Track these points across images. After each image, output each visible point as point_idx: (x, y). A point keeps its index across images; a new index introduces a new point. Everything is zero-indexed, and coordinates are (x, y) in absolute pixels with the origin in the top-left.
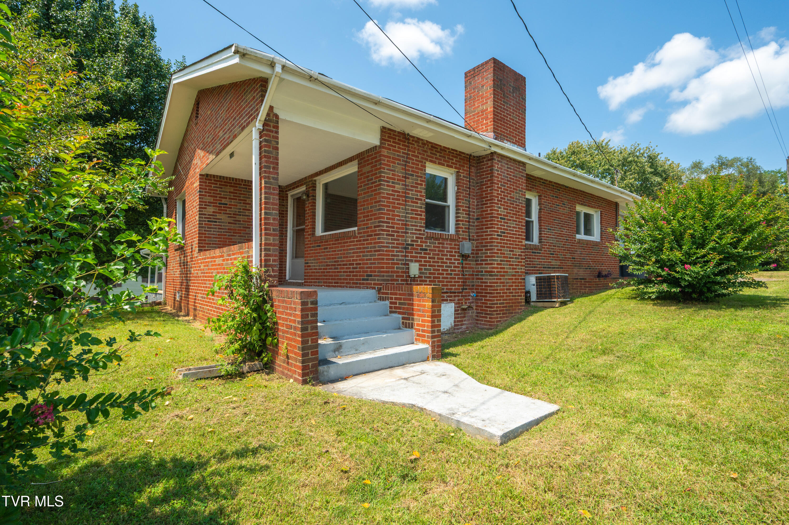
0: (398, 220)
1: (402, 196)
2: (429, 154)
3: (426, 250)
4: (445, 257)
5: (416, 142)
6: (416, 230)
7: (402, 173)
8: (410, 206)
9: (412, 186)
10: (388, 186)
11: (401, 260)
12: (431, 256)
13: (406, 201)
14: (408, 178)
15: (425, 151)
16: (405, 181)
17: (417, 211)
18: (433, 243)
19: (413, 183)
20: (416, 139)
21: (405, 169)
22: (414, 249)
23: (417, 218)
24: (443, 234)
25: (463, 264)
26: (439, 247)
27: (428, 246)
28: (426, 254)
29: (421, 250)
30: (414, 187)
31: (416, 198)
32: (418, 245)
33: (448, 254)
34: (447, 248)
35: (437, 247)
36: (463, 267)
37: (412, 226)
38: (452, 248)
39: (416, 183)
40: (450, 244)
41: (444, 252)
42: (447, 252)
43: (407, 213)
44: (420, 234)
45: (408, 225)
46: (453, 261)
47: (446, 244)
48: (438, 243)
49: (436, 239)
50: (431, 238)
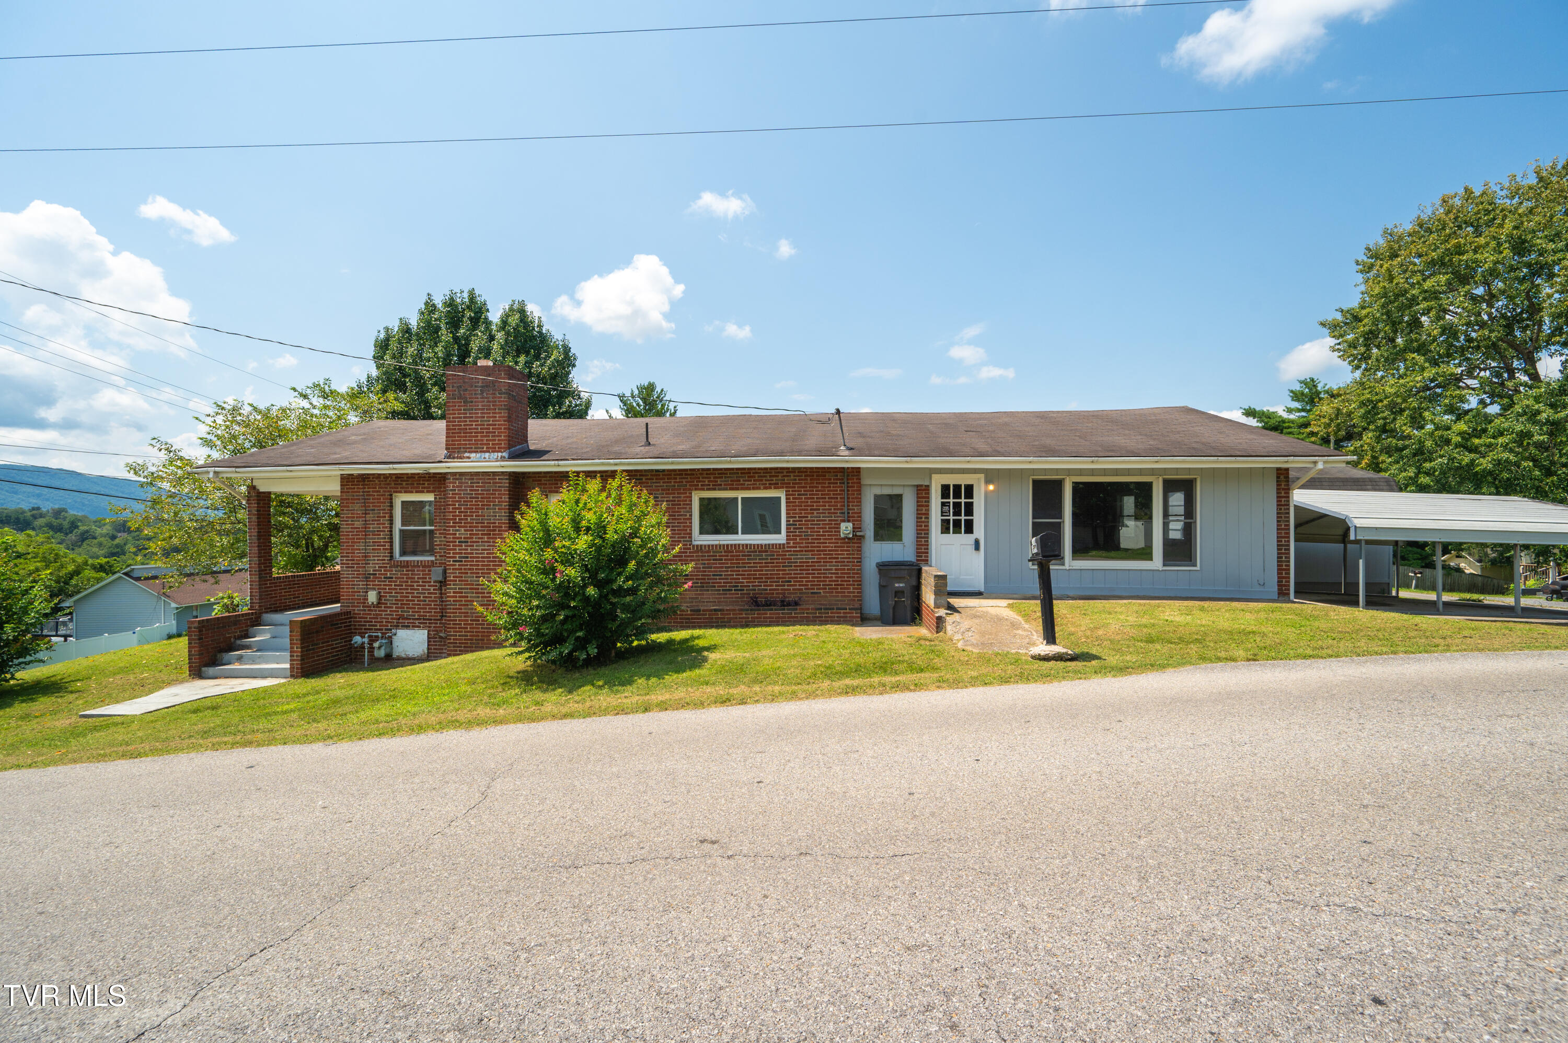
0: (358, 553)
1: (362, 531)
2: (393, 485)
3: (392, 578)
4: (415, 584)
5: (377, 478)
6: (378, 560)
7: (362, 510)
8: (372, 539)
9: (373, 521)
10: (347, 525)
11: (361, 588)
12: (398, 583)
13: (366, 535)
14: (369, 514)
15: (388, 484)
16: (365, 517)
17: (380, 542)
18: (399, 571)
19: (374, 517)
21: (365, 506)
22: (376, 578)
23: (380, 549)
24: (414, 561)
25: (441, 590)
26: (408, 574)
27: (394, 574)
28: (391, 582)
29: (385, 578)
30: (375, 520)
31: (378, 531)
32: (382, 574)
33: (420, 580)
34: (419, 574)
35: (406, 574)
36: (441, 594)
37: (373, 556)
38: (426, 574)
39: (378, 517)
40: (422, 571)
41: (414, 578)
42: (418, 578)
43: (368, 546)
44: (383, 564)
45: (370, 556)
46: (427, 587)
47: (418, 571)
48: (407, 571)
49: (404, 567)
50: (397, 566)
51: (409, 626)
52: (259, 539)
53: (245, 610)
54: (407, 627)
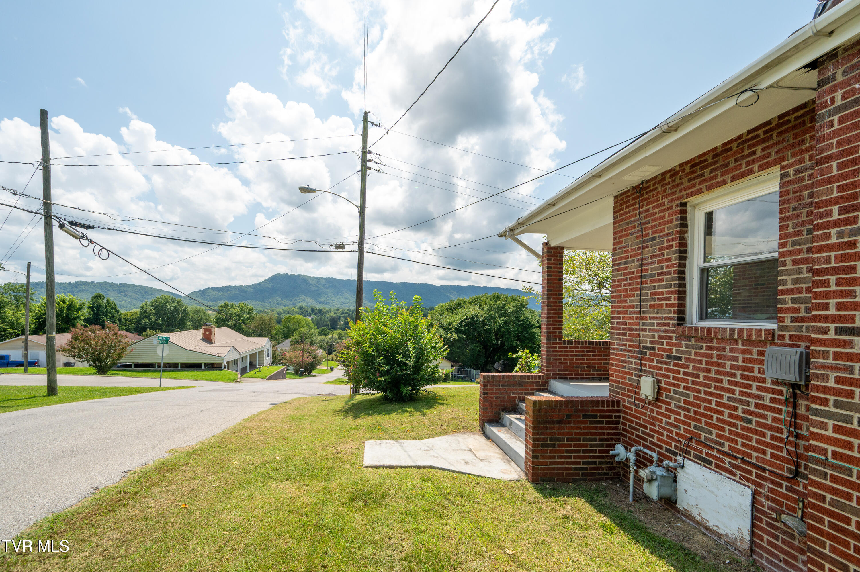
0: (631, 313)
1: (635, 278)
2: (686, 184)
3: (680, 359)
4: (726, 379)
5: (660, 182)
6: (658, 324)
7: (637, 244)
8: (651, 288)
9: (652, 257)
11: (634, 369)
12: (690, 370)
13: (641, 283)
14: (647, 247)
15: (678, 185)
16: (642, 254)
17: (662, 293)
18: (692, 347)
19: (654, 251)
20: (659, 178)
21: (642, 236)
22: (655, 355)
23: (661, 306)
24: (724, 330)
25: (795, 406)
26: (711, 356)
27: (683, 352)
28: (678, 365)
29: (668, 357)
30: (656, 256)
31: (659, 274)
32: (663, 350)
33: (738, 373)
34: (736, 359)
35: (706, 355)
36: (795, 415)
37: (652, 318)
38: (751, 361)
39: (660, 249)
40: (743, 352)
41: (724, 366)
42: (733, 367)
43: (645, 301)
44: (666, 331)
45: (646, 318)
46: (754, 391)
47: (732, 350)
48: (709, 348)
49: (702, 339)
50: (689, 338)
51: (710, 463)
52: (548, 298)
53: (536, 372)
54: (706, 462)
